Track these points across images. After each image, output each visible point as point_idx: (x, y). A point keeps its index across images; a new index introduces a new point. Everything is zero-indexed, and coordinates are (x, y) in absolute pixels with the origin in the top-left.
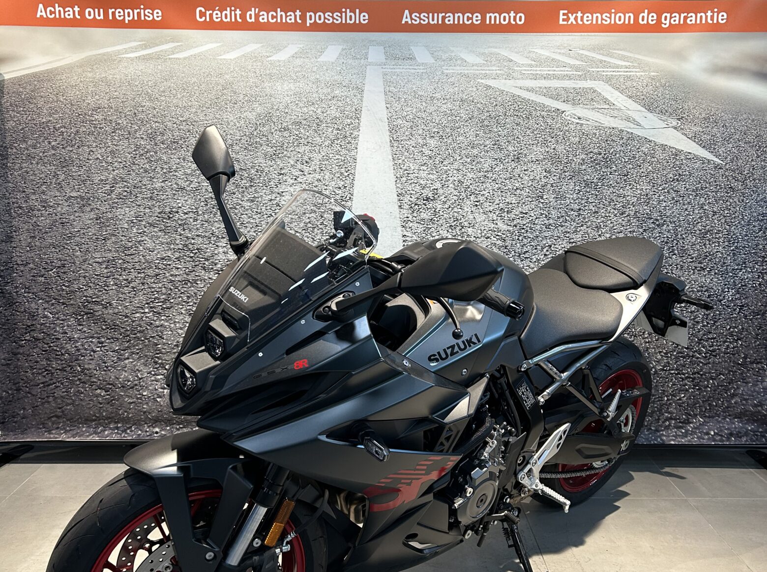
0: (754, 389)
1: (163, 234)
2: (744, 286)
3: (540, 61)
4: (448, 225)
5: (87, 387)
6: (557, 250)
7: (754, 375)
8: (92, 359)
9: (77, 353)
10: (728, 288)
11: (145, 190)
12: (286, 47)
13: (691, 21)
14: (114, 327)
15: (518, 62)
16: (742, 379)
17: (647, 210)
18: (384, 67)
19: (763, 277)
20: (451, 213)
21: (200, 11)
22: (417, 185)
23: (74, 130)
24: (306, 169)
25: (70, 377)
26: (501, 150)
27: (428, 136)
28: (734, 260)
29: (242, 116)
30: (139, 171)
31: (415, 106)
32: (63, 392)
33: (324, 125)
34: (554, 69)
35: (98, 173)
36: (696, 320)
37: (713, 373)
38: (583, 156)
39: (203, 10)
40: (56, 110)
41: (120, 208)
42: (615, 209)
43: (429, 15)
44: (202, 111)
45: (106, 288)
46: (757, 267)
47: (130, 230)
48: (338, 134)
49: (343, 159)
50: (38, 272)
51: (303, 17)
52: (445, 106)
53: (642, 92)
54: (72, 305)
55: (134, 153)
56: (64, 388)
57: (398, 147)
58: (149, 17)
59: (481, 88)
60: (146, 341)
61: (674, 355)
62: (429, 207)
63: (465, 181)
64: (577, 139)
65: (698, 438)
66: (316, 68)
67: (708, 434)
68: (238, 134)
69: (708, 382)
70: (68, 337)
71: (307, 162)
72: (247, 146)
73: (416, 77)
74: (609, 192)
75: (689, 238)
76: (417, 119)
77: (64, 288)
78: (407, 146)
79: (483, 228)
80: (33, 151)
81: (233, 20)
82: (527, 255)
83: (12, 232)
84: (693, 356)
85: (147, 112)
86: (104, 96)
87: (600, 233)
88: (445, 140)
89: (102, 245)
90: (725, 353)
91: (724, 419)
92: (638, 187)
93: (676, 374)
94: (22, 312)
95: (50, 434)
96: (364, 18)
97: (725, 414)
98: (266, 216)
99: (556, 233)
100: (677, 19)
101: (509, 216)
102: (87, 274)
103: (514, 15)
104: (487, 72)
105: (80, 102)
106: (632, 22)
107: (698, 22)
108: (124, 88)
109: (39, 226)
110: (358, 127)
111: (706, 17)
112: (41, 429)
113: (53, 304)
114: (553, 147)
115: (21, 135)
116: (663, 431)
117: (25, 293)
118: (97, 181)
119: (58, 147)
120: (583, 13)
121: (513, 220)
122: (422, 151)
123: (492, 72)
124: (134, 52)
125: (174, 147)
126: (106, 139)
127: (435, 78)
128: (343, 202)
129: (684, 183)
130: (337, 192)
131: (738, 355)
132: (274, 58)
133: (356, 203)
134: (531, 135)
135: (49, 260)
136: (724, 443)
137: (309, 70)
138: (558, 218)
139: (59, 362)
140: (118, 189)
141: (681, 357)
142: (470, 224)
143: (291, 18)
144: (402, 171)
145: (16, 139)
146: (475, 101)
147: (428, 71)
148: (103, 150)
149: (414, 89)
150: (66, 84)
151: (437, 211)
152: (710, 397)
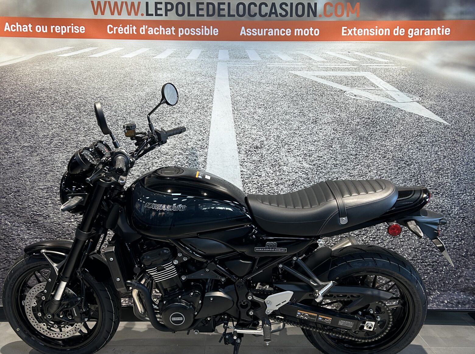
2: (465, 204)
3: (329, 60)
4: (270, 164)
7: (473, 263)
10: (455, 206)
11: (72, 142)
12: (165, 50)
13: (427, 33)
14: (51, 231)
15: (315, 59)
16: (465, 266)
17: (401, 155)
18: (229, 63)
20: (272, 157)
21: (110, 27)
22: (250, 138)
23: (27, 103)
26: (304, 116)
27: (257, 107)
28: (458, 188)
29: (137, 94)
30: (69, 130)
31: (248, 88)
33: (190, 100)
34: (338, 64)
35: (42, 131)
37: (446, 262)
38: (358, 120)
39: (112, 27)
40: (16, 90)
41: (56, 153)
42: (379, 154)
43: (257, 30)
44: (110, 91)
45: (46, 205)
46: (473, 192)
47: (62, 168)
48: (199, 105)
49: (202, 121)
50: (2, 195)
51: (176, 31)
52: (268, 88)
53: (396, 79)
54: (23, 216)
55: (66, 118)
57: (238, 114)
58: (77, 31)
59: (291, 76)
61: (420, 250)
62: (258, 153)
63: (282, 136)
64: (354, 109)
65: (437, 305)
66: (184, 63)
67: (443, 302)
68: (134, 106)
69: (443, 267)
70: (21, 238)
71: (178, 124)
72: (139, 113)
73: (249, 69)
74: (375, 143)
75: (428, 173)
76: (250, 96)
77: (18, 205)
78: (243, 113)
79: (293, 166)
81: (131, 33)
84: (432, 251)
85: (75, 91)
86: (47, 81)
87: (370, 170)
88: (268, 110)
89: (44, 178)
90: (454, 249)
91: (454, 292)
92: (394, 140)
93: (421, 263)
96: (215, 32)
97: (454, 289)
98: (152, 158)
99: (341, 170)
100: (418, 32)
101: (310, 158)
102: (33, 196)
103: (313, 30)
104: (295, 66)
105: (31, 85)
106: (389, 34)
107: (432, 34)
108: (60, 76)
109: (3, 165)
110: (212, 101)
111: (437, 31)
113: (11, 216)
114: (338, 114)
118: (41, 136)
119: (16, 114)
120: (357, 28)
121: (313, 161)
122: (253, 117)
123: (298, 66)
124: (67, 53)
125: (92, 114)
126: (48, 109)
127: (261, 70)
128: (202, 150)
129: (425, 137)
130: (198, 143)
131: (463, 250)
132: (158, 57)
133: (211, 150)
134: (324, 106)
135: (9, 187)
136: (455, 309)
137: (180, 65)
138: (342, 160)
139: (14, 254)
140: (55, 141)
141: (424, 251)
142: (285, 164)
143: (169, 32)
144: (240, 129)
146: (288, 85)
147: (257, 66)
148: (46, 116)
149: (248, 77)
150: (22, 74)
151: (263, 155)
152: (444, 278)
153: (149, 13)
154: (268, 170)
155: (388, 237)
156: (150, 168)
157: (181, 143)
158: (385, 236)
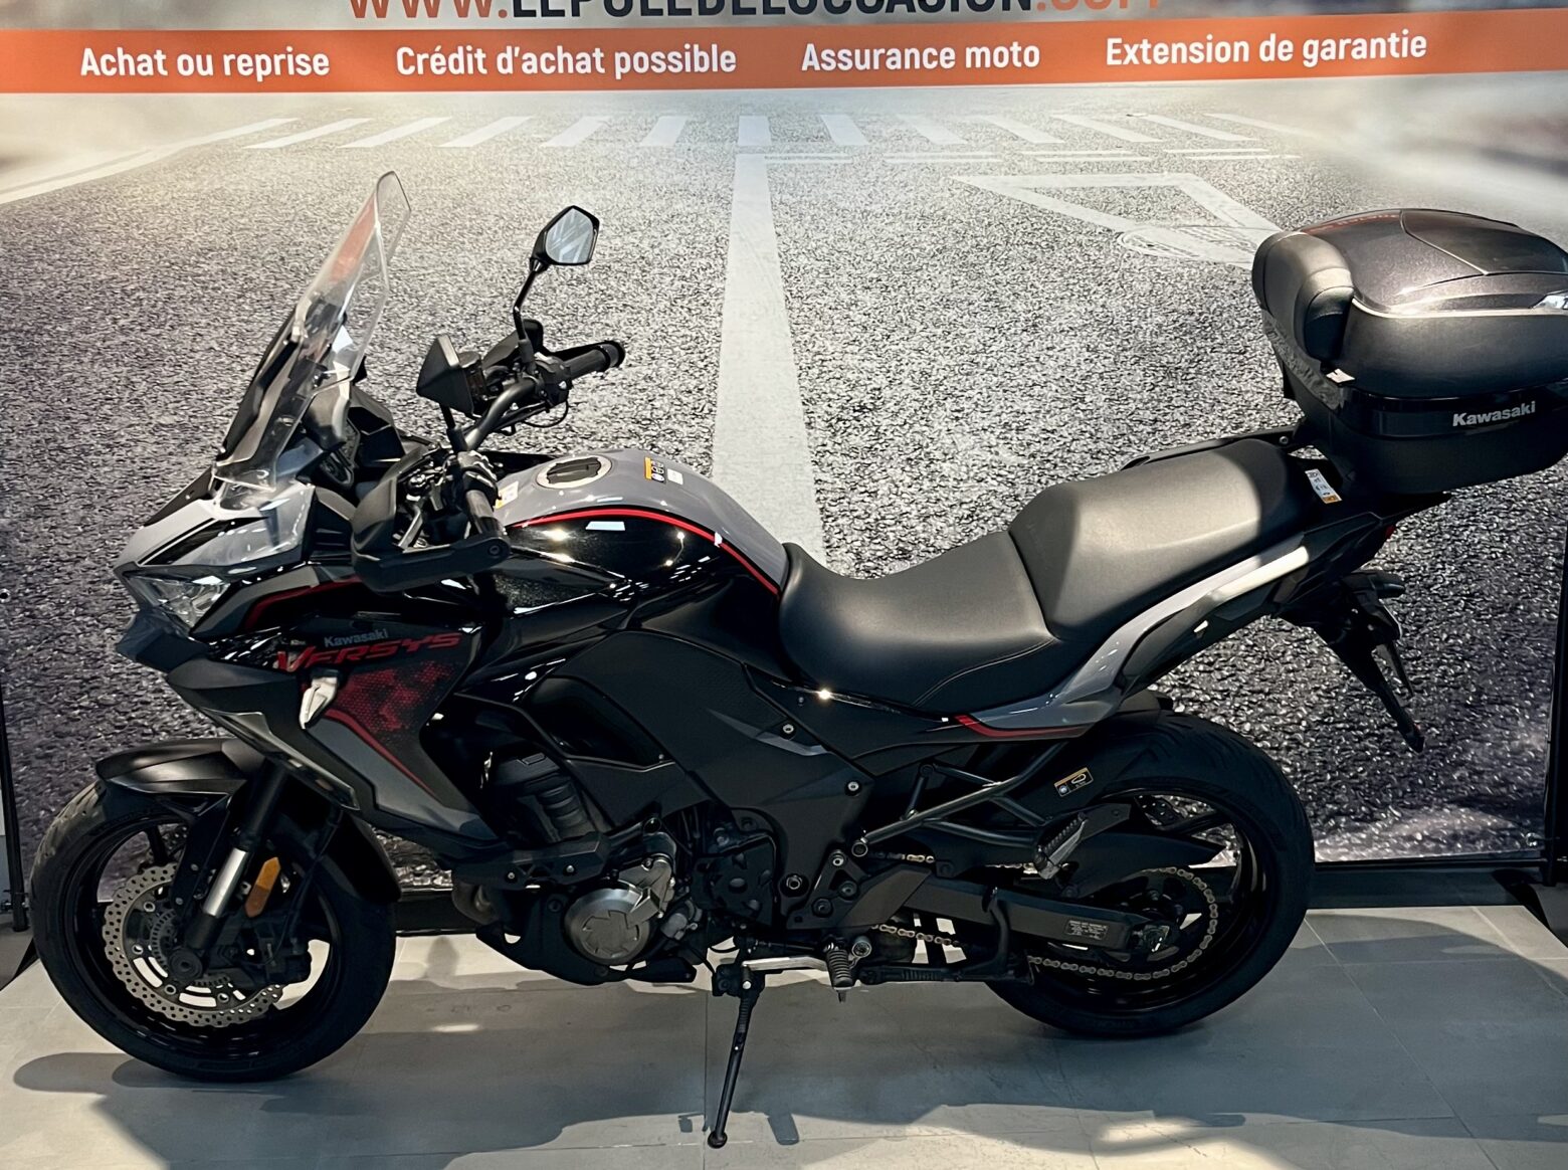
0: (1495, 754)
2: (1474, 557)
3: (1071, 139)
4: (902, 457)
7: (1497, 726)
9: (184, 730)
10: (1443, 563)
12: (576, 121)
13: (1359, 53)
15: (1030, 139)
16: (1473, 734)
17: (1285, 420)
18: (769, 155)
19: (1510, 539)
20: (908, 435)
21: (405, 55)
22: (841, 381)
23: (162, 294)
26: (1001, 309)
27: (859, 287)
28: (1454, 509)
29: (494, 258)
31: (831, 230)
33: (656, 270)
34: (1099, 152)
35: (214, 378)
38: (1160, 319)
39: (411, 53)
40: (126, 257)
42: (1222, 418)
43: (853, 54)
44: (415, 250)
46: (1497, 520)
48: (683, 287)
49: (694, 335)
50: (102, 573)
51: (608, 62)
52: (890, 229)
53: (1269, 193)
57: (803, 310)
58: (304, 69)
59: (958, 192)
61: (1342, 694)
62: (865, 424)
63: (934, 372)
64: (1147, 286)
65: (1394, 847)
66: (636, 160)
67: (1411, 838)
70: (165, 699)
72: (505, 315)
73: (833, 173)
74: (1210, 386)
76: (837, 254)
78: (818, 306)
79: (971, 462)
80: (83, 337)
81: (471, 71)
83: (46, 499)
85: (308, 254)
86: (220, 226)
88: (893, 294)
90: (1440, 685)
91: (1440, 810)
93: (1348, 730)
94: (74, 654)
96: (728, 61)
97: (1440, 801)
100: (1332, 50)
101: (1020, 437)
103: (1020, 49)
104: (971, 161)
106: (1246, 58)
107: (1373, 55)
108: (258, 209)
109: (99, 484)
110: (722, 274)
111: (1389, 45)
112: (116, 878)
114: (1101, 302)
115: (59, 308)
116: (1324, 837)
117: (77, 614)
118: (211, 392)
119: (132, 329)
120: (1153, 43)
121: (1029, 444)
122: (848, 316)
123: (977, 161)
124: (278, 137)
125: (361, 323)
126: (228, 310)
127: (870, 175)
128: (697, 420)
130: (684, 399)
131: (1465, 689)
132: (555, 142)
133: (720, 421)
134: (1059, 279)
136: (1444, 854)
137: (623, 166)
138: (1115, 438)
141: (1356, 696)
142: (946, 455)
143: (584, 64)
144: (810, 356)
145: (49, 315)
146: (949, 217)
147: (856, 162)
148: (222, 331)
149: (830, 197)
150: (143, 205)
151: (881, 430)
152: (1412, 770)
153: (523, 8)
154: (897, 474)
155: (1249, 659)
157: (632, 401)
158: (1241, 656)
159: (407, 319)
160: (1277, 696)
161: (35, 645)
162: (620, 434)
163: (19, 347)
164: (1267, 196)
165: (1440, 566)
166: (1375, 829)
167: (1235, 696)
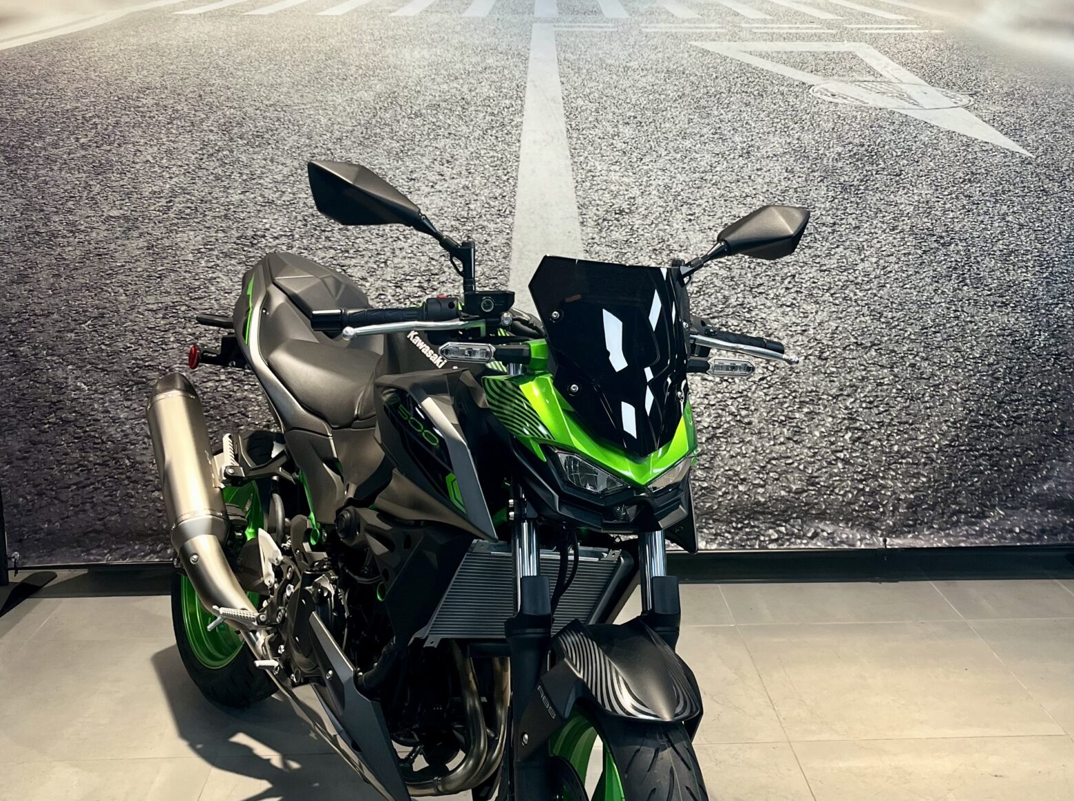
1: (244, 267)
2: (1060, 326)
3: (777, 15)
4: (650, 248)
5: (140, 489)
6: (804, 281)
8: (147, 449)
9: (124, 440)
10: (1040, 331)
11: (217, 205)
15: (747, 15)
16: (1059, 456)
17: (928, 224)
18: (557, 24)
20: (654, 232)
22: (606, 192)
23: (112, 120)
24: (448, 172)
25: (115, 474)
26: (724, 140)
27: (621, 122)
28: (1048, 292)
29: (355, 97)
30: (208, 179)
31: (601, 81)
32: (106, 496)
33: (473, 108)
34: (797, 26)
35: (148, 183)
36: (995, 376)
37: (1017, 448)
38: (840, 149)
40: (86, 93)
41: (181, 231)
42: (883, 223)
44: (297, 91)
45: (164, 346)
47: (196, 263)
48: (492, 120)
49: (500, 156)
50: (66, 325)
52: (644, 80)
53: (921, 57)
54: (115, 371)
55: (200, 152)
56: (106, 491)
57: (579, 139)
59: (694, 53)
60: (224, 420)
61: (965, 425)
62: (623, 224)
63: (674, 186)
64: (831, 125)
65: (999, 537)
66: (459, 27)
67: (1011, 531)
68: (350, 124)
69: (1011, 460)
70: (111, 418)
71: (448, 162)
72: (362, 140)
73: (603, 38)
74: (875, 199)
75: (985, 262)
76: (605, 98)
77: (103, 347)
78: (590, 136)
80: (54, 151)
82: (761, 289)
83: (26, 269)
84: (990, 426)
85: (218, 93)
86: (155, 71)
88: (645, 128)
89: (157, 286)
90: (1035, 420)
91: (1033, 510)
92: (915, 192)
93: (968, 451)
94: (45, 384)
95: (88, 555)
97: (1033, 505)
98: (390, 240)
102: (136, 327)
104: (703, 31)
105: (120, 80)
108: (183, 59)
109: (65, 259)
110: (521, 111)
112: (74, 547)
113: (88, 371)
114: (796, 136)
115: (36, 129)
116: (949, 529)
117: (48, 355)
118: (147, 193)
119: (89, 146)
122: (612, 144)
123: (709, 31)
124: (197, 7)
125: (257, 144)
126: (160, 133)
127: (630, 40)
128: (501, 219)
129: (979, 185)
130: (492, 203)
131: (1053, 423)
132: (399, 13)
133: (519, 220)
134: (766, 119)
135: (82, 307)
136: (1034, 543)
137: (450, 31)
139: (98, 453)
140: (178, 205)
141: (975, 427)
142: (681, 247)
144: (584, 172)
145: (29, 134)
146: (687, 72)
147: (620, 30)
148: (155, 149)
149: (600, 56)
150: (98, 54)
151: (635, 228)
152: (1013, 480)
155: (899, 399)
156: (389, 262)
157: (454, 204)
158: (893, 397)
159: (290, 142)
160: (917, 426)
161: (16, 376)
162: (445, 228)
163: (7, 158)
164: (919, 60)
165: (1037, 333)
166: (986, 523)
167: (887, 426)
